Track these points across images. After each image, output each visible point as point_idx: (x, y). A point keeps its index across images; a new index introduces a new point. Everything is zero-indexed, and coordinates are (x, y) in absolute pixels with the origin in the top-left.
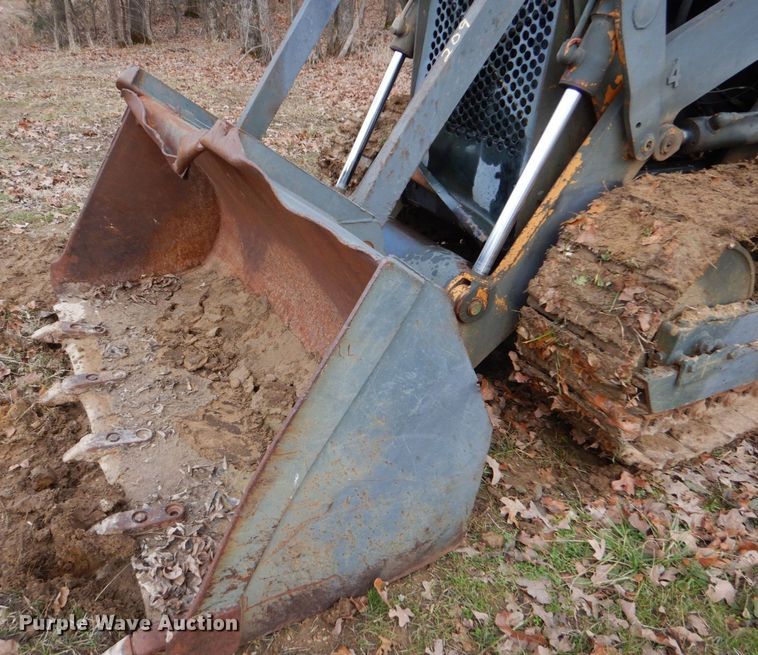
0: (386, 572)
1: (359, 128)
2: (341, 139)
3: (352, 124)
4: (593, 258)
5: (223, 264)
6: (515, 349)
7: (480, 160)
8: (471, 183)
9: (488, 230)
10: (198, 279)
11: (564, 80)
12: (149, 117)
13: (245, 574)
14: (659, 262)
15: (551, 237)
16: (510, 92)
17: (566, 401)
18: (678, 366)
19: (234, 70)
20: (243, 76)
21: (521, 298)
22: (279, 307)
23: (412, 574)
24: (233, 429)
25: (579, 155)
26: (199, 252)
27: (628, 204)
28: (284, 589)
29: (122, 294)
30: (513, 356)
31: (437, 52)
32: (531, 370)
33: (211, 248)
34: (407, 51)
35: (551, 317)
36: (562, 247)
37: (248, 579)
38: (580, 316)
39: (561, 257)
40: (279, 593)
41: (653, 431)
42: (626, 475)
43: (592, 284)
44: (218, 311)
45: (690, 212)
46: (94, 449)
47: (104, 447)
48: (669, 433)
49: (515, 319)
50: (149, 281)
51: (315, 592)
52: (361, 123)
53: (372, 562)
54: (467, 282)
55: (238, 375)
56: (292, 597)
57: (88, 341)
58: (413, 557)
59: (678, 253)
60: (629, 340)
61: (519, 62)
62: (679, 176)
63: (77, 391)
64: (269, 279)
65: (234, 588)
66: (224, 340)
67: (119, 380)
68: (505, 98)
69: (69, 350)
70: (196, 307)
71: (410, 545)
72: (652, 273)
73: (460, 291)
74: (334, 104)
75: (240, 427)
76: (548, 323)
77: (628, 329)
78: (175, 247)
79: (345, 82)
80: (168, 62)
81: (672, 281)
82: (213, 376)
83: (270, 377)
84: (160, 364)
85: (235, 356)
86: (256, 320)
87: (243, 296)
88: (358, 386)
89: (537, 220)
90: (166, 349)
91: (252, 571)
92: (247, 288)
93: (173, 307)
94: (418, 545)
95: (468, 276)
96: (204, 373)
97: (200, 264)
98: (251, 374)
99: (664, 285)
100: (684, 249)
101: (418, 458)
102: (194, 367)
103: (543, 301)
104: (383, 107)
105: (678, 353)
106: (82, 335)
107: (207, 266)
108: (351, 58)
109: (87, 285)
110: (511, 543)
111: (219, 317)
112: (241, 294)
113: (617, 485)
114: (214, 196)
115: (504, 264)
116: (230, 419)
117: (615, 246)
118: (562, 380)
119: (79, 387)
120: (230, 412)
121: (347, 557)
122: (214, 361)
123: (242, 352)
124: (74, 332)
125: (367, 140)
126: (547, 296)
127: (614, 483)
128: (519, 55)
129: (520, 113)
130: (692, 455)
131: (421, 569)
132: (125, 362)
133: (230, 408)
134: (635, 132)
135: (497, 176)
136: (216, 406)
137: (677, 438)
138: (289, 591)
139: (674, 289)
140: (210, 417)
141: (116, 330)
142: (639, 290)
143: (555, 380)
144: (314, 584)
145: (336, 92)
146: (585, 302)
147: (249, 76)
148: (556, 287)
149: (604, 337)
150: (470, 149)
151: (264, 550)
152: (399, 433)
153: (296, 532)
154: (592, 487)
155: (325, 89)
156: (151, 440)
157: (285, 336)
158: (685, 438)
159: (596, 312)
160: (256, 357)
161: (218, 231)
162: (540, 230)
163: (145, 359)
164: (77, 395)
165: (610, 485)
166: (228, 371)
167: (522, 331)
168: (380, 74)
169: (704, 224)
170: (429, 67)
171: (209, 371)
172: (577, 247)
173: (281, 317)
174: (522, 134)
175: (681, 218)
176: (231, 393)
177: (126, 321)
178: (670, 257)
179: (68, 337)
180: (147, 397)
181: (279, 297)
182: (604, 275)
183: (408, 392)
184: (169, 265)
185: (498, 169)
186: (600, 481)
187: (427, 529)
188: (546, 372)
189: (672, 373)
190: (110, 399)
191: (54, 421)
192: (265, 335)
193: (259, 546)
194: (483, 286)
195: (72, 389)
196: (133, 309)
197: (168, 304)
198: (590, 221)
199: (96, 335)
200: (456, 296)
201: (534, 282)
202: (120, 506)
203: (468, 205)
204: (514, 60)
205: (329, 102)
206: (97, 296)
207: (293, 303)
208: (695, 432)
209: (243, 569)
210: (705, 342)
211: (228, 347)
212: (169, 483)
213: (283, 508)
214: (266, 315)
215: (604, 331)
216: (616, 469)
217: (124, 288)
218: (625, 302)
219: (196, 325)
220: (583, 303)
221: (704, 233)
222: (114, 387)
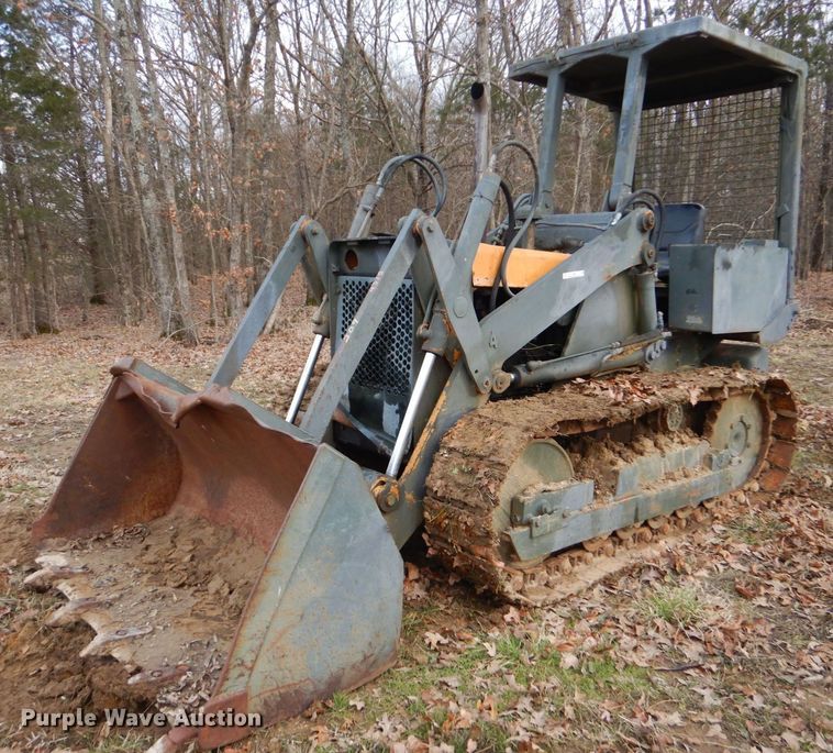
0: (345, 681)
1: (294, 390)
2: (281, 400)
3: (289, 388)
4: (460, 456)
5: (188, 509)
6: (426, 532)
7: (385, 404)
8: (381, 420)
9: (392, 446)
10: (167, 524)
11: (424, 348)
12: (146, 390)
13: (249, 664)
14: (495, 451)
15: (435, 447)
16: (396, 357)
17: (462, 559)
18: (529, 524)
19: (157, 353)
20: (167, 358)
21: (423, 491)
22: (244, 530)
23: (365, 685)
24: (217, 619)
25: (444, 393)
26: (163, 504)
27: (476, 420)
28: (275, 686)
29: (97, 544)
30: (425, 537)
31: (346, 327)
32: (439, 543)
33: (175, 499)
34: (325, 332)
35: (442, 499)
36: (442, 451)
37: (251, 669)
38: (458, 494)
39: (442, 458)
40: (271, 688)
41: (534, 584)
42: (512, 609)
43: (462, 471)
44: (190, 542)
45: (511, 420)
46: (107, 643)
47: (116, 641)
48: (547, 585)
49: (421, 508)
50: (121, 530)
51: (296, 691)
52: (296, 387)
53: (334, 670)
54: (383, 483)
55: (214, 585)
56: (281, 695)
57: (77, 579)
58: (363, 668)
59: (505, 444)
60: (486, 501)
61: (398, 338)
62: (509, 401)
63: (80, 611)
64: (233, 511)
65: (242, 675)
66: (198, 563)
67: (115, 600)
68: (393, 360)
69: (60, 587)
70: (168, 545)
71: (360, 657)
72: (492, 458)
73: (379, 489)
74: (264, 377)
75: (223, 618)
76: (441, 504)
77: (485, 496)
78: (143, 499)
79: (272, 356)
80: (82, 350)
81: (502, 461)
82: (193, 589)
83: (242, 582)
84: (146, 586)
85: (210, 573)
86: (224, 544)
87: (210, 530)
88: (313, 523)
89: (425, 437)
90: (149, 575)
91: (254, 662)
92: (213, 522)
93: (147, 548)
94: (365, 658)
95: (383, 479)
96: (186, 587)
97: (164, 514)
98: (226, 582)
99: (499, 464)
100: (508, 442)
101: (356, 582)
102: (176, 584)
103: (435, 489)
104: (312, 374)
105: (529, 515)
106: (72, 574)
107: (172, 515)
108: (275, 335)
109: (64, 539)
110: (434, 659)
111: (191, 547)
112: (208, 528)
113: (508, 617)
114: (177, 453)
115: (407, 470)
116: (214, 614)
117: (471, 446)
118: (456, 543)
119: (81, 607)
120: (212, 609)
121: (316, 662)
122: (193, 578)
123: (216, 569)
124: (62, 574)
125: (302, 399)
126: (437, 485)
127: (505, 616)
128: (398, 334)
129: (404, 370)
130: (562, 596)
131: (370, 682)
132: (115, 588)
133: (212, 606)
134: (475, 376)
135: (397, 412)
136: (200, 606)
137: (553, 588)
138: (278, 688)
139: (503, 465)
140: (197, 615)
141: (99, 569)
142: (487, 469)
143: (452, 545)
144: (295, 684)
145: (265, 367)
146: (459, 484)
147: (174, 358)
148: (441, 478)
149: (472, 504)
150: (377, 396)
151: (261, 646)
152: (341, 561)
153: (281, 635)
154: (491, 622)
155: (254, 365)
156: (152, 633)
157: (251, 551)
158: (558, 587)
159: (466, 490)
160: (228, 571)
161: (180, 482)
162: (428, 443)
163: (133, 584)
164: (79, 615)
165: (503, 619)
166: (206, 582)
167: (427, 514)
168: (307, 348)
169: (518, 426)
170: (343, 337)
171: (190, 586)
172: (451, 450)
173: (246, 538)
174: (407, 382)
175: (506, 424)
176: (210, 598)
177: (107, 563)
178: (501, 447)
179: (58, 578)
180: (141, 607)
181: (242, 523)
182: (467, 465)
183: (344, 530)
184: (137, 517)
185: (397, 407)
186: (495, 615)
187: (370, 644)
188: (446, 541)
189: (526, 529)
190: (110, 613)
191: (60, 638)
192: (234, 553)
193: (258, 643)
194: (394, 484)
195: (76, 610)
196: (109, 553)
197: (143, 546)
198: (456, 432)
199: (84, 573)
200: (376, 493)
201: (428, 479)
202: (138, 670)
203: (381, 435)
204: (395, 337)
205: (259, 376)
206: (75, 548)
207: (255, 524)
208: (565, 582)
209: (248, 659)
210: (544, 507)
211: (203, 567)
212: (172, 657)
213: (272, 613)
214: (233, 539)
215: (472, 500)
216: (506, 606)
217: (98, 539)
218: (480, 479)
219: (172, 556)
220: (458, 485)
221: (518, 431)
222: (111, 605)
